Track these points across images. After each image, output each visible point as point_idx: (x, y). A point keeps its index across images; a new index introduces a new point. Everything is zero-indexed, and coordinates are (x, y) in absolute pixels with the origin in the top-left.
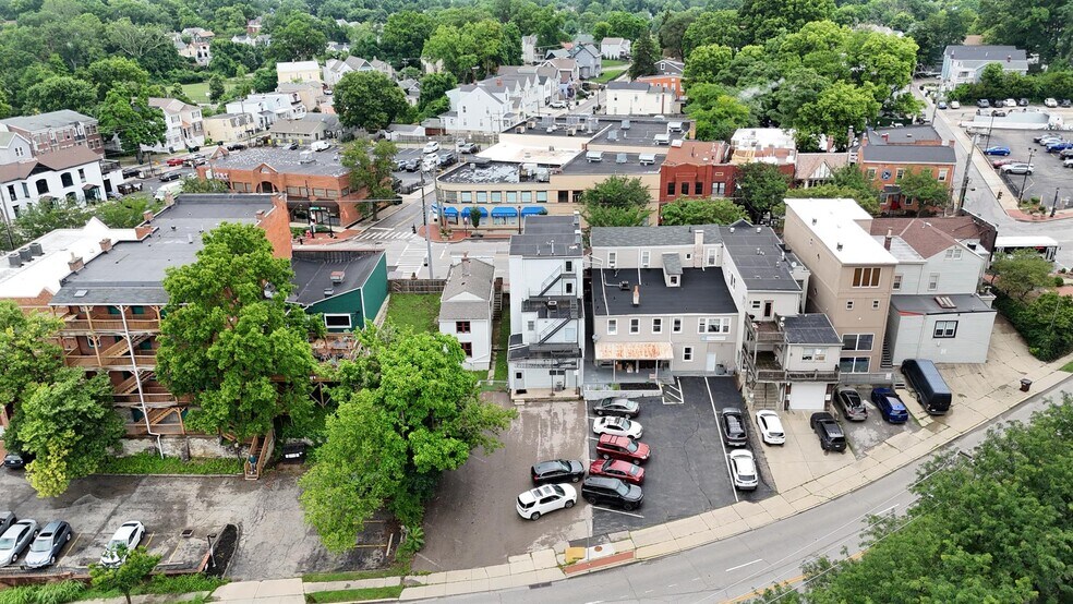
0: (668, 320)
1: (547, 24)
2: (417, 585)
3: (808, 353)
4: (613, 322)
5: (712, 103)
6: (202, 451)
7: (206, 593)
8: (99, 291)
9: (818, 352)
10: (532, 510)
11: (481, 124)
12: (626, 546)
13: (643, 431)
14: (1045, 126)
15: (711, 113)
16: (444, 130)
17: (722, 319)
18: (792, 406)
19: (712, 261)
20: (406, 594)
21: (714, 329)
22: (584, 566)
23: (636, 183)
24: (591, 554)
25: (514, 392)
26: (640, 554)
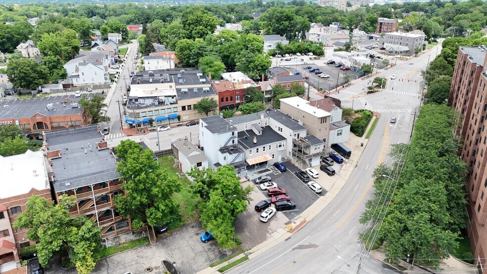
0: (267, 146)
1: (84, 29)
2: (250, 253)
3: (316, 147)
4: (251, 151)
5: (212, 65)
6: (125, 240)
8: (75, 181)
9: (318, 146)
10: (267, 218)
11: (93, 80)
12: (302, 220)
14: (303, 63)
15: (213, 69)
16: (72, 85)
17: (282, 142)
18: (312, 165)
19: (266, 124)
21: (280, 146)
22: (295, 229)
23: (212, 99)
24: (294, 225)
26: (307, 220)
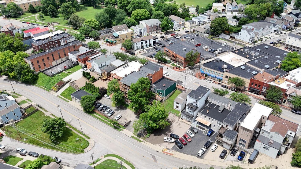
2: (144, 142)
4: (201, 115)
7: (123, 129)
8: (126, 81)
11: (244, 39)
12: (173, 153)
13: (194, 137)
16: (235, 38)
17: (221, 123)
20: (142, 143)
21: (219, 124)
22: (165, 152)
24: (168, 151)
25: (181, 118)
